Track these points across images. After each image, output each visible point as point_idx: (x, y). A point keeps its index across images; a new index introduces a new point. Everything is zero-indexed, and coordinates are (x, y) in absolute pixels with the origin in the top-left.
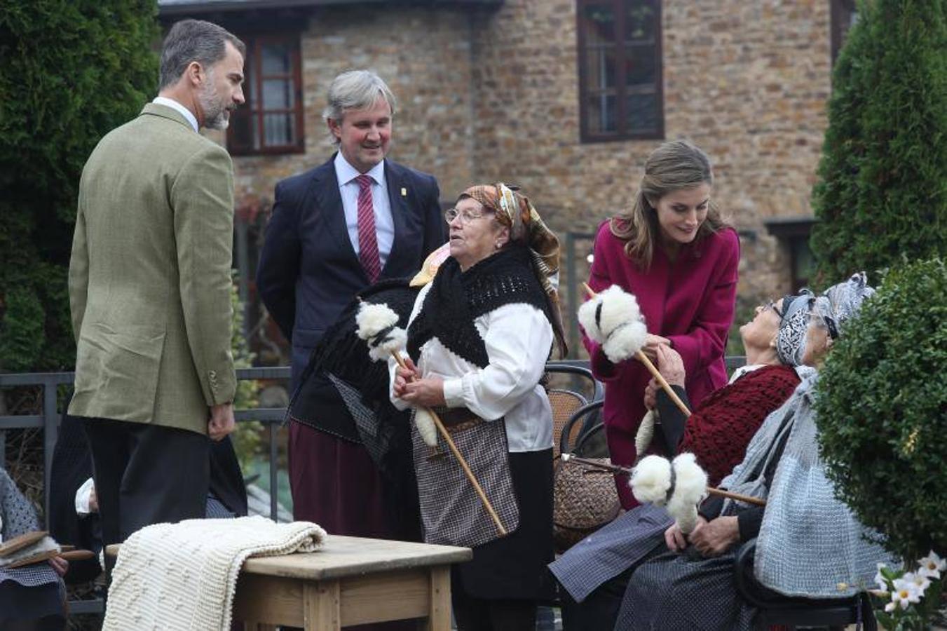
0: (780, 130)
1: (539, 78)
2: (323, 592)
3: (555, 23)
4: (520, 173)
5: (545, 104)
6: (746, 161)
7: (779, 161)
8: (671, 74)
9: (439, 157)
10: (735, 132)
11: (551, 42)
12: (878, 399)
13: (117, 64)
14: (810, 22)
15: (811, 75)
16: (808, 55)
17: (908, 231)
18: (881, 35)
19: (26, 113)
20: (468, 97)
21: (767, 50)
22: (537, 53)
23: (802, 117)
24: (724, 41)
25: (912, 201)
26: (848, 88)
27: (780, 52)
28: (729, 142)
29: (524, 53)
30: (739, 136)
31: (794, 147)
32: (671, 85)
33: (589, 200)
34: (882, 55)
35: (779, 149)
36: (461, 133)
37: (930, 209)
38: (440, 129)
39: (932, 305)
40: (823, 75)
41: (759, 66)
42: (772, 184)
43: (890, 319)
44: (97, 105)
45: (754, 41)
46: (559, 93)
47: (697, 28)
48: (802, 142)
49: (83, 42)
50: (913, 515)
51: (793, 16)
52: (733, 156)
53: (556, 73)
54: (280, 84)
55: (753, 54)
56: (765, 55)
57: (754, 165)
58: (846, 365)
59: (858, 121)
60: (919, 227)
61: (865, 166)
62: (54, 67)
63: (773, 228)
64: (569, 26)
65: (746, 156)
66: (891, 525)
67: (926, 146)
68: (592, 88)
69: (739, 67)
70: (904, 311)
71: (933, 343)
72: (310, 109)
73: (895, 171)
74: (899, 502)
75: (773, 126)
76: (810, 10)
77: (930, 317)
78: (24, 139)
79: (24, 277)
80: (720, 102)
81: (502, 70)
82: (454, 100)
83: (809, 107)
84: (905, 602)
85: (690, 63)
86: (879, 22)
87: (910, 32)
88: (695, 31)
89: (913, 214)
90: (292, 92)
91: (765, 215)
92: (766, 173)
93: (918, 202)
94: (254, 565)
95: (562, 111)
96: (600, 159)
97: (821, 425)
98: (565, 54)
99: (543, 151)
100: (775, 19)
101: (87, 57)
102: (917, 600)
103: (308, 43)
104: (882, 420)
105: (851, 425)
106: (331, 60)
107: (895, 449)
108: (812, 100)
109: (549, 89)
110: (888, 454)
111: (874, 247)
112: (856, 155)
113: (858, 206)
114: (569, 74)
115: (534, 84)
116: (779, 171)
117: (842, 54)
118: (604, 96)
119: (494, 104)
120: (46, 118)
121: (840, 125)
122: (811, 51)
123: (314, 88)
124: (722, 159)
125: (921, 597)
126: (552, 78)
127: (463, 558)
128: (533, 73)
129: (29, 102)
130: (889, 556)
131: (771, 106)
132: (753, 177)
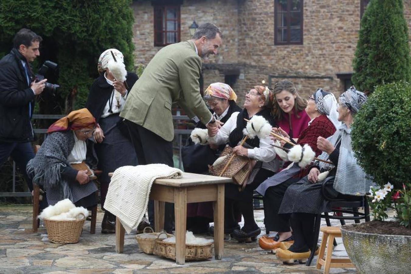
0: (342, 42)
1: (261, 22)
2: (181, 191)
3: (267, 4)
4: (253, 55)
5: (262, 31)
6: (331, 53)
7: (342, 53)
8: (306, 22)
9: (226, 48)
10: (327, 43)
11: (265, 10)
12: (373, 130)
13: (117, 11)
14: (354, 6)
15: (353, 24)
16: (352, 18)
17: (385, 76)
18: (377, 9)
19: (86, 27)
20: (236, 28)
21: (339, 15)
22: (261, 14)
23: (350, 38)
24: (324, 12)
25: (386, 66)
26: (366, 26)
27: (343, 16)
28: (325, 46)
29: (256, 14)
30: (328, 44)
31: (347, 49)
32: (306, 26)
33: (277, 65)
34: (377, 15)
35: (342, 49)
36: (234, 40)
37: (392, 68)
38: (227, 39)
39: (393, 99)
40: (357, 24)
41: (336, 20)
42: (339, 61)
43: (378, 103)
44: (110, 25)
45: (334, 12)
46: (267, 28)
47: (315, 7)
48: (350, 47)
49: (106, 3)
50: (383, 170)
51: (348, 4)
52: (326, 51)
53: (267, 21)
54: (173, 22)
55: (334, 17)
56: (338, 17)
57: (333, 54)
58: (362, 118)
59: (369, 38)
60: (388, 74)
61: (371, 53)
62: (96, 11)
63: (339, 76)
64: (272, 5)
65: (331, 51)
66: (375, 173)
67: (391, 47)
68: (279, 26)
69: (329, 20)
70: (383, 100)
71: (392, 111)
72: (183, 31)
73: (381, 55)
74: (378, 166)
75: (340, 41)
76: (354, 2)
77: (391, 103)
78: (85, 36)
79: (84, 82)
80: (322, 33)
81: (249, 19)
82: (232, 29)
83: (352, 35)
84: (379, 199)
85: (312, 19)
86: (377, 4)
87: (387, 8)
88: (314, 8)
89: (386, 70)
90: (177, 25)
91: (336, 71)
92: (337, 57)
93: (388, 66)
94: (158, 181)
95: (268, 34)
96: (281, 50)
97: (353, 139)
98: (270, 15)
99: (261, 47)
100: (342, 5)
101: (107, 8)
102: (383, 199)
103: (183, 9)
104: (374, 138)
105: (364, 139)
106: (190, 15)
107: (378, 147)
108: (353, 33)
109: (264, 26)
110: (376, 149)
111: (373, 81)
112: (368, 49)
113: (368, 67)
114: (271, 21)
115: (259, 24)
116: (341, 57)
117: (364, 15)
118: (283, 30)
119: (245, 31)
120: (93, 29)
121: (363, 39)
122: (353, 16)
123: (184, 24)
124: (322, 52)
125: (384, 198)
126: (266, 23)
127: (229, 182)
128: (259, 21)
129: (87, 23)
130: (375, 183)
131: (339, 34)
132: (333, 58)
